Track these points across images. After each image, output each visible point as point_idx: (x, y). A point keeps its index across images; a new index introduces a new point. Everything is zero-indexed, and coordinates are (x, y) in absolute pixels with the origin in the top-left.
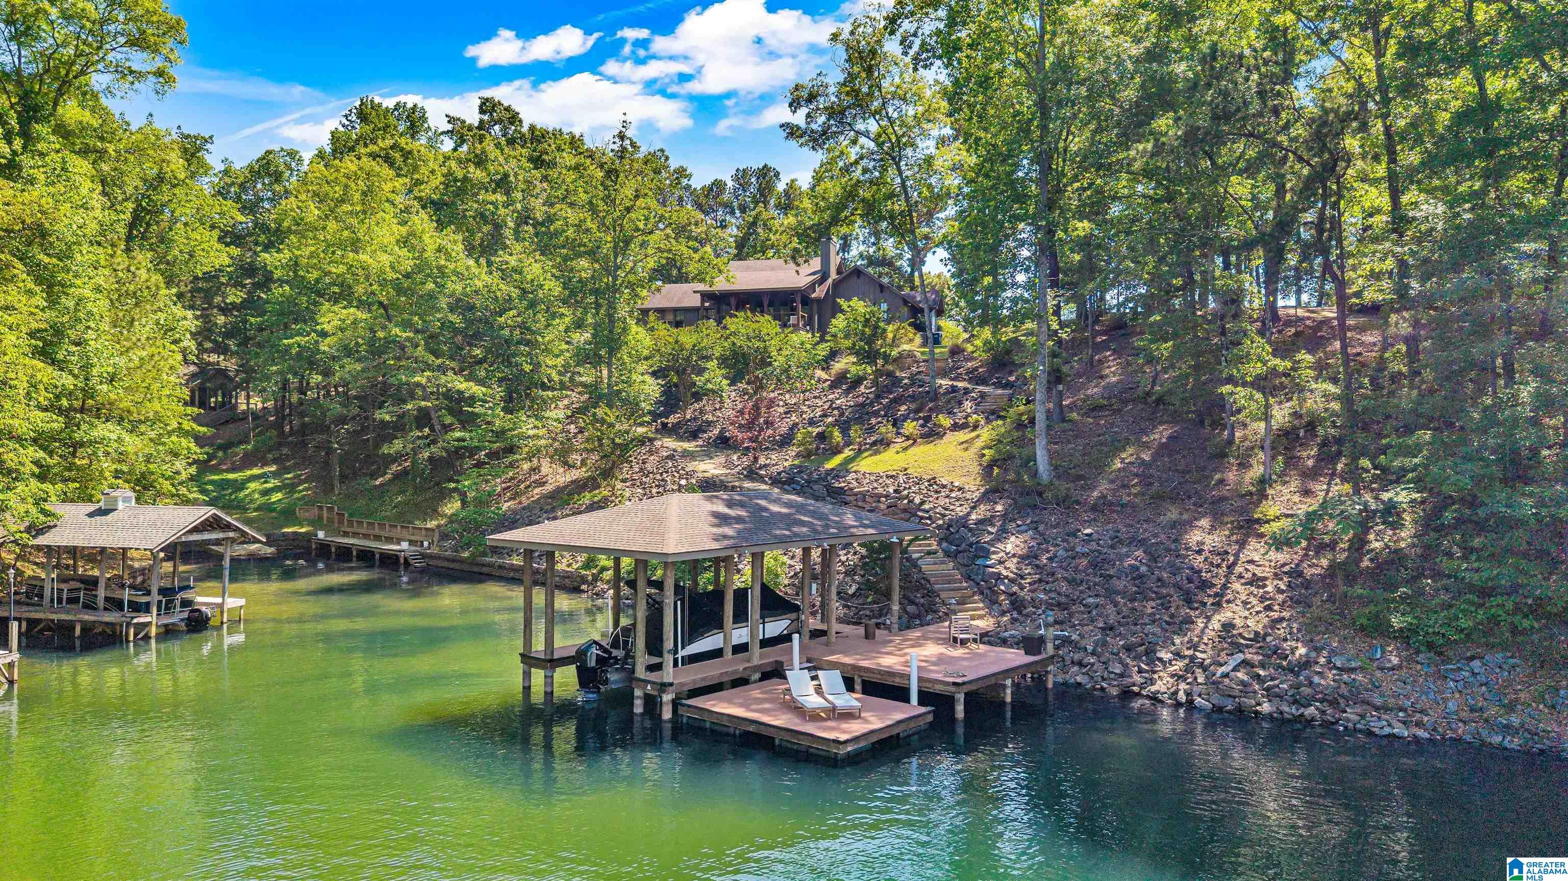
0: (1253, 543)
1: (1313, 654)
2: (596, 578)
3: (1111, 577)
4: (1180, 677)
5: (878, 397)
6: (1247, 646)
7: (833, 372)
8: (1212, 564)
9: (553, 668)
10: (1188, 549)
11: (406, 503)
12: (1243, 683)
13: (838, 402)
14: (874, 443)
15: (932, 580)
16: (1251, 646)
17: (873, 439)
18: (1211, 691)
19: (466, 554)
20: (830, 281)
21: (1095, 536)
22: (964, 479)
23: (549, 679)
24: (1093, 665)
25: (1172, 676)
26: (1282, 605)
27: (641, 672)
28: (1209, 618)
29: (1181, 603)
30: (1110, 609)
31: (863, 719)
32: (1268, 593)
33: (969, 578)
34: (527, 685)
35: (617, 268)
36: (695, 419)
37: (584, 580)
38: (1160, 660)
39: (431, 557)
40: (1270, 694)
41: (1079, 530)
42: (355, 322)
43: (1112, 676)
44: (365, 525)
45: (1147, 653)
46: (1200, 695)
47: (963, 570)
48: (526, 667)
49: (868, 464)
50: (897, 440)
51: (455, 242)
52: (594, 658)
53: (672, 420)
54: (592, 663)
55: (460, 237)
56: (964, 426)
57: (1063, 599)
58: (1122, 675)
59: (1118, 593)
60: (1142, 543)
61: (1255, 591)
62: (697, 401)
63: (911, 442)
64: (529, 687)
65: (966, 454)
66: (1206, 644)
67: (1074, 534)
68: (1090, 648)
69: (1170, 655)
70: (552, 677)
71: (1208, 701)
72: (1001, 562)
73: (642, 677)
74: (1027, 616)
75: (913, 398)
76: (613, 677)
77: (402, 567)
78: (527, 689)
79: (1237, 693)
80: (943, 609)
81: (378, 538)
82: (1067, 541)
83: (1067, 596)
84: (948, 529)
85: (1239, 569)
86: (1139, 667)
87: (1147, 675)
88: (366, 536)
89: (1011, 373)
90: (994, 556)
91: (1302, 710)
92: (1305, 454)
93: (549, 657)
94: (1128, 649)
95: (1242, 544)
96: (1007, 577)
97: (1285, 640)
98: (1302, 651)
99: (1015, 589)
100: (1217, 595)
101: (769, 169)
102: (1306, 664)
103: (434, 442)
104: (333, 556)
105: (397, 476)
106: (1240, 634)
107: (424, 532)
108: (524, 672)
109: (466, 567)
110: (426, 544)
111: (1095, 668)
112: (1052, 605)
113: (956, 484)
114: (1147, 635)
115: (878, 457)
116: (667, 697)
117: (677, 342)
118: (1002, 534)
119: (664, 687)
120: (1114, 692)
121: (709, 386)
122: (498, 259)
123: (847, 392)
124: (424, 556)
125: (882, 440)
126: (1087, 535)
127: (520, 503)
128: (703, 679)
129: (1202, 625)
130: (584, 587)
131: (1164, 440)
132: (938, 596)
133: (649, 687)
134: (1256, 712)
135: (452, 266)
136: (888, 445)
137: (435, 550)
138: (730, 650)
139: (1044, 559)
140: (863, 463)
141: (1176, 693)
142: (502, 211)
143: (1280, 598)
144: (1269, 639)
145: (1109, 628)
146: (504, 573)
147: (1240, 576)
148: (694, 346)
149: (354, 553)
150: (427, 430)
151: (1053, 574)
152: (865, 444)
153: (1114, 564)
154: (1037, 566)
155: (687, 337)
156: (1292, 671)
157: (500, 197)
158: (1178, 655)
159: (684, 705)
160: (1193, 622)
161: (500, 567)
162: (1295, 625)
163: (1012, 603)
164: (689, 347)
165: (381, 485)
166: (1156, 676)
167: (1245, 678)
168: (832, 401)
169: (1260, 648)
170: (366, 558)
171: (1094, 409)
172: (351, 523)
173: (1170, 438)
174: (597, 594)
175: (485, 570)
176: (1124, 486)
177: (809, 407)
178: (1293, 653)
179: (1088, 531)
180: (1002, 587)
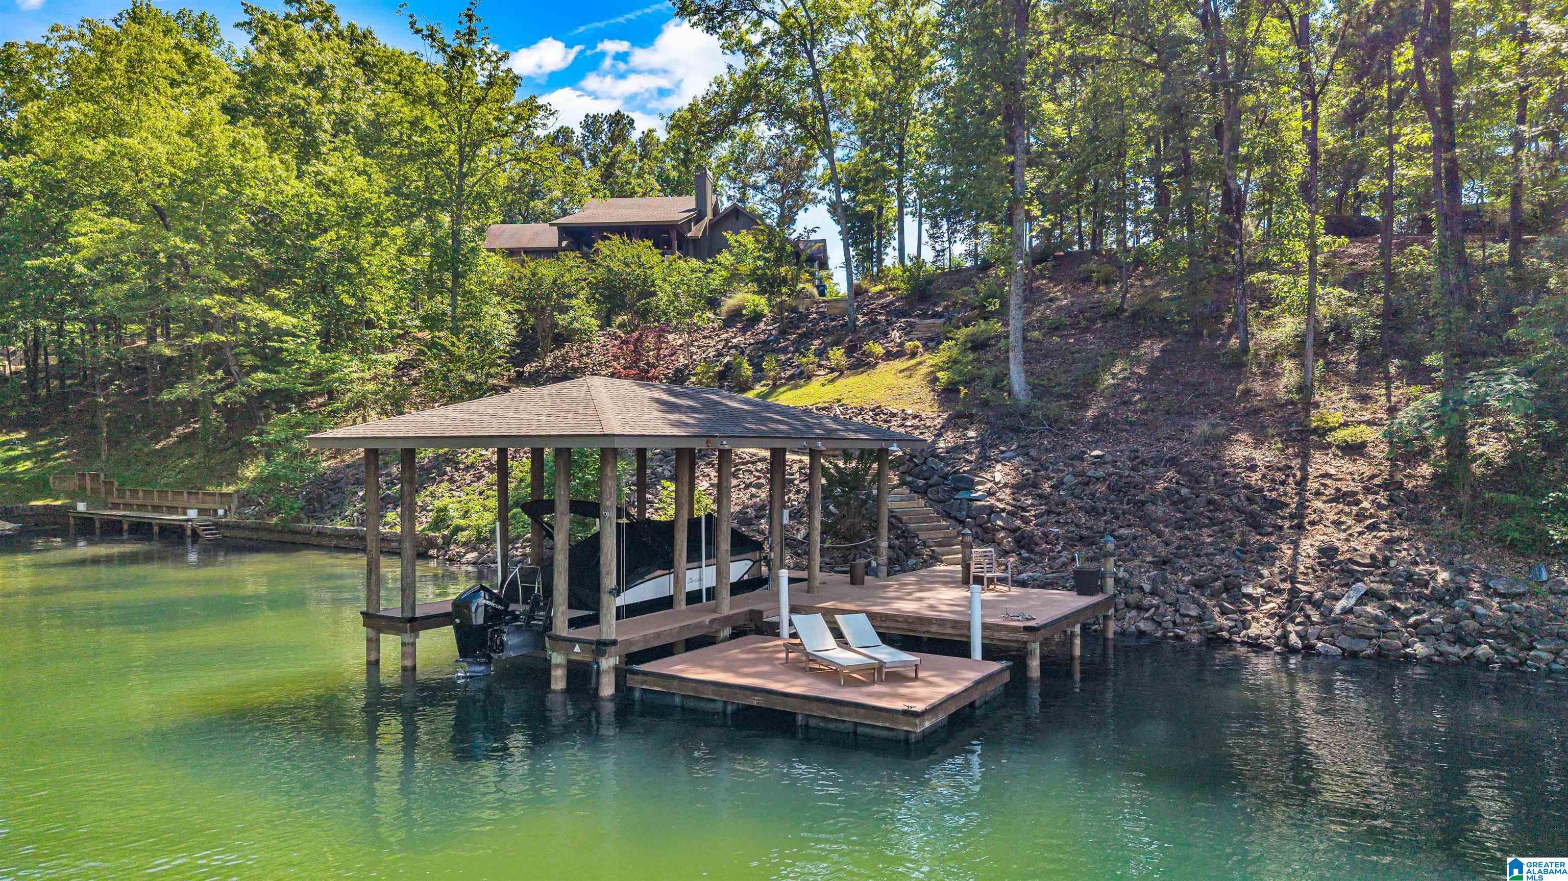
0: (1318, 457)
1: (1461, 579)
2: (448, 541)
3: (1143, 503)
4: (1281, 617)
5: (783, 332)
6: (1366, 574)
7: (724, 309)
8: (1273, 480)
9: (415, 631)
10: (1235, 466)
11: (196, 467)
12: (1376, 619)
13: (735, 341)
14: (792, 378)
15: (905, 518)
16: (1371, 574)
17: (789, 373)
18: (1337, 632)
19: (274, 521)
20: (706, 220)
21: (1109, 458)
22: (917, 406)
23: (409, 649)
24: (1157, 607)
25: (1271, 616)
26: (1390, 523)
27: (561, 628)
28: (1296, 544)
29: (1246, 528)
30: (1154, 540)
31: (922, 680)
32: (1366, 510)
33: (948, 516)
34: (373, 658)
35: (463, 176)
36: (557, 367)
37: (432, 543)
38: (1249, 596)
39: (227, 526)
40: (1422, 631)
41: (1085, 453)
42: (122, 236)
43: (1187, 620)
44: (141, 494)
45: (1226, 589)
46: (1319, 638)
47: (939, 507)
48: (372, 633)
49: (787, 398)
50: (818, 373)
51: (255, 137)
52: (481, 610)
53: (528, 368)
54: (479, 619)
55: (261, 131)
56: (899, 355)
57: (1084, 533)
58: (1200, 619)
59: (1158, 520)
60: (1173, 462)
61: (1347, 509)
62: (557, 348)
63: (837, 374)
64: (377, 662)
65: (911, 381)
66: (1306, 574)
67: (1080, 457)
68: (1147, 587)
69: (1260, 590)
70: (414, 644)
71: (1334, 644)
72: (990, 494)
73: (565, 633)
74: (1042, 554)
75: (827, 332)
76: (511, 640)
77: (189, 540)
78: (373, 665)
79: (1373, 633)
80: (927, 552)
81: (157, 508)
82: (1072, 466)
83: (1090, 528)
84: (911, 460)
85: (1313, 485)
86: (1221, 606)
87: (1235, 616)
88: (141, 507)
89: (936, 304)
90: (980, 487)
91: (1469, 650)
92: (1343, 359)
93: (408, 615)
94: (1199, 585)
95: (1305, 457)
96: (1003, 510)
97: (1416, 564)
98: (1443, 576)
99: (1018, 523)
100: (1292, 517)
101: (622, 117)
102: (1459, 591)
103: (230, 386)
104: (98, 531)
105: (183, 439)
106: (1349, 560)
107: (217, 498)
108: (369, 640)
109: (274, 537)
110: (221, 512)
111: (1161, 610)
112: (1072, 539)
113: (910, 412)
114: (1219, 567)
115: (799, 391)
116: (608, 663)
117: (534, 275)
118: (985, 463)
119: (601, 647)
120: (1195, 639)
121: (576, 325)
122: (311, 169)
123: (744, 331)
124: (217, 525)
125: (802, 373)
126: (1097, 457)
127: (343, 461)
128: (658, 635)
129: (1290, 552)
130: (433, 552)
131: (1157, 354)
132: (917, 536)
133: (577, 649)
134: (1407, 656)
135: (251, 165)
136: (809, 378)
137: (233, 518)
138: (683, 597)
139: (1046, 487)
140: (782, 397)
141: (1285, 635)
142: (316, 108)
143: (1385, 514)
144: (1393, 563)
145: (1162, 563)
146: (325, 542)
147: (1318, 493)
148: (555, 280)
149: (126, 527)
150: (220, 373)
151: (1064, 504)
152: (781, 378)
153: (1144, 488)
154: (1041, 496)
155: (547, 270)
156: (1440, 600)
157: (314, 94)
158: (1271, 589)
159: (637, 673)
160: (1275, 550)
161: (319, 534)
162: (1420, 545)
163: (1017, 541)
164: (548, 281)
165: (163, 448)
166: (1249, 617)
167: (1378, 612)
168: (727, 341)
169: (1384, 574)
170: (140, 530)
171: (1057, 329)
172: (121, 493)
173: (1163, 351)
174: (450, 560)
175: (299, 539)
176: (1125, 403)
177: (699, 347)
178: (1433, 578)
179: (1097, 453)
180: (999, 523)
